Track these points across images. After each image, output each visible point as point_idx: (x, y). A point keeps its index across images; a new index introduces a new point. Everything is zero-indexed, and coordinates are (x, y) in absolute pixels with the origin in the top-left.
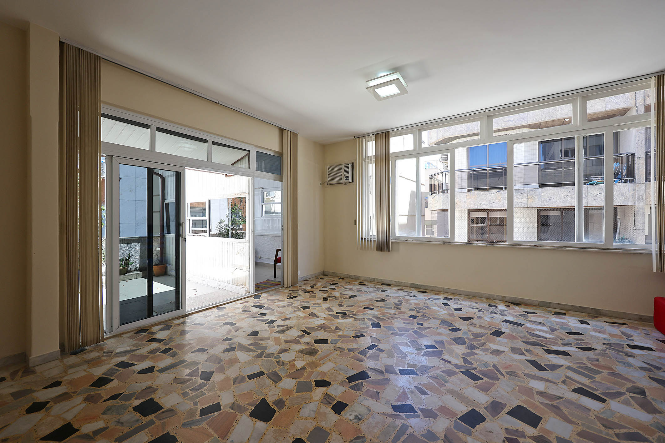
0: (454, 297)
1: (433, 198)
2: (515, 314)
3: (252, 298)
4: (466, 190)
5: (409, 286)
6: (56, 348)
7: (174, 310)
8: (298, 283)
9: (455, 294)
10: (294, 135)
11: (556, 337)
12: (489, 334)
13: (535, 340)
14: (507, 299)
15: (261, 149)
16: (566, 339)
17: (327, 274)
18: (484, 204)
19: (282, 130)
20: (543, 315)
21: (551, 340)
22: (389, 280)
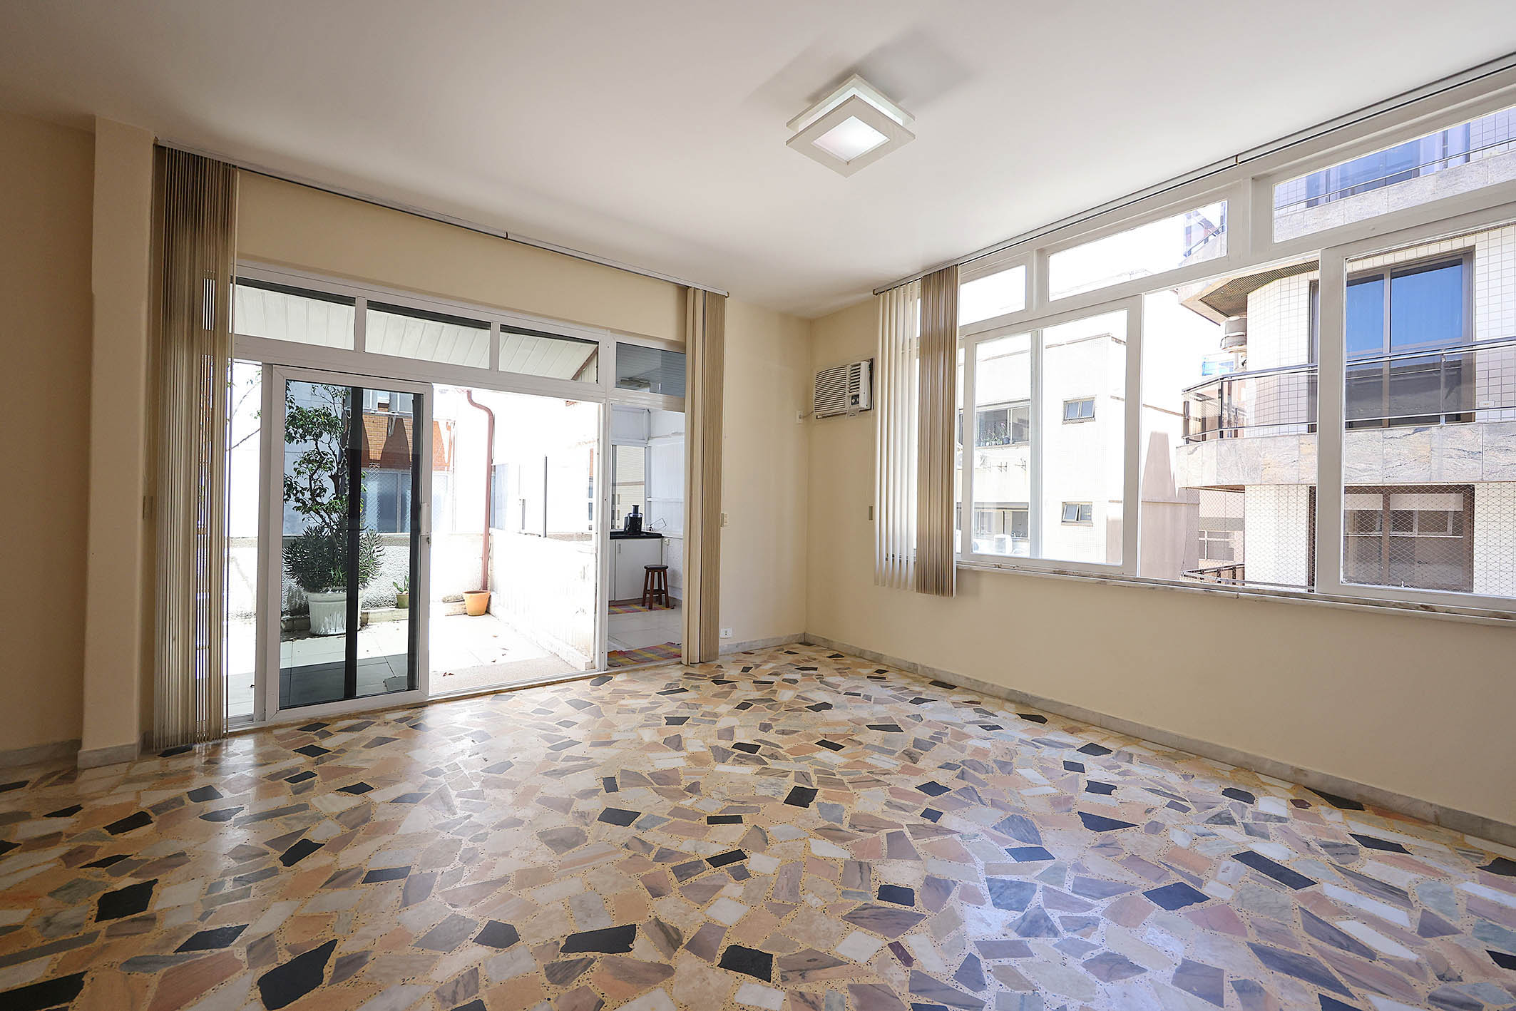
0: (1124, 745)
1: (1192, 453)
2: (1309, 837)
3: (588, 682)
4: (1305, 427)
5: (1003, 695)
6: (134, 738)
7: (403, 690)
8: (720, 657)
9: (1131, 736)
10: (715, 301)
11: (1424, 961)
12: (1138, 893)
13: (1314, 955)
14: (1313, 781)
15: (628, 337)
16: (1470, 978)
17: (812, 643)
18: (1365, 470)
19: (684, 290)
20: (1430, 862)
21: (1390, 968)
22: (953, 674)
